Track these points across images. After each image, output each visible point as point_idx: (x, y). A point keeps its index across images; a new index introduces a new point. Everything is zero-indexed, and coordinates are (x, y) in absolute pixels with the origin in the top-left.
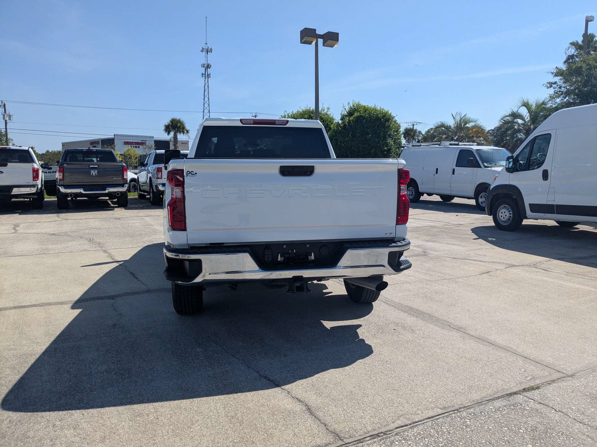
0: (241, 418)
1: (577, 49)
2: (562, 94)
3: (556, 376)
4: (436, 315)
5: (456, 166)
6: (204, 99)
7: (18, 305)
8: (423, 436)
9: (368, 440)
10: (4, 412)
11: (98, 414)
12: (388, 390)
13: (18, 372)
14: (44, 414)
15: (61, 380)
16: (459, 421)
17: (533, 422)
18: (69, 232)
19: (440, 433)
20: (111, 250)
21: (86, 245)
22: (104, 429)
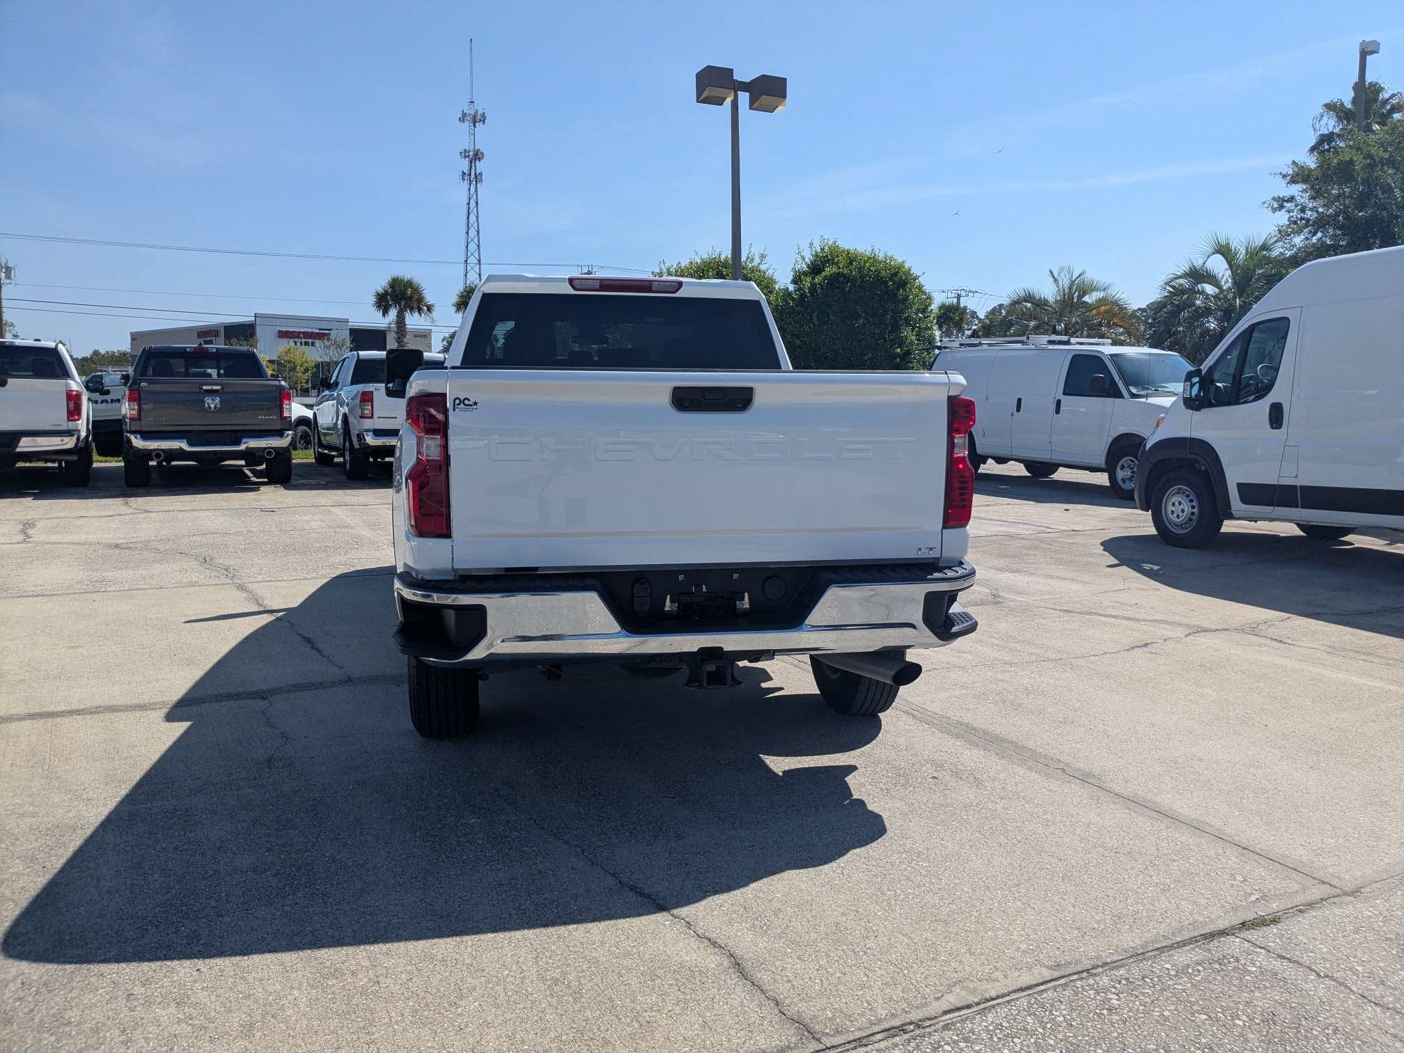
0: (577, 984)
1: (1340, 119)
2: (1306, 226)
3: (1316, 892)
4: (1030, 744)
5: (1065, 394)
6: (468, 233)
7: (37, 711)
8: (1009, 1032)
9: (880, 1040)
10: (10, 961)
11: (234, 970)
12: (924, 921)
13: (44, 867)
14: (105, 968)
15: (147, 888)
16: (1092, 996)
17: (1265, 1001)
18: (154, 541)
19: (1049, 1026)
20: (256, 585)
21: (195, 572)
22: (249, 1006)
